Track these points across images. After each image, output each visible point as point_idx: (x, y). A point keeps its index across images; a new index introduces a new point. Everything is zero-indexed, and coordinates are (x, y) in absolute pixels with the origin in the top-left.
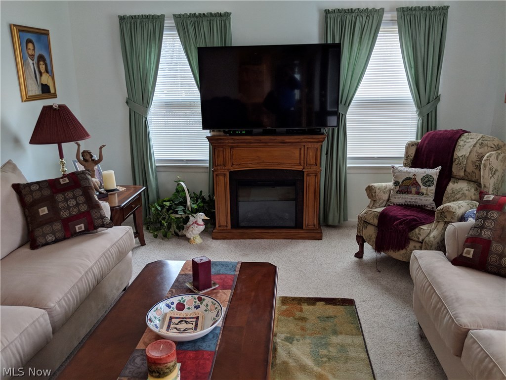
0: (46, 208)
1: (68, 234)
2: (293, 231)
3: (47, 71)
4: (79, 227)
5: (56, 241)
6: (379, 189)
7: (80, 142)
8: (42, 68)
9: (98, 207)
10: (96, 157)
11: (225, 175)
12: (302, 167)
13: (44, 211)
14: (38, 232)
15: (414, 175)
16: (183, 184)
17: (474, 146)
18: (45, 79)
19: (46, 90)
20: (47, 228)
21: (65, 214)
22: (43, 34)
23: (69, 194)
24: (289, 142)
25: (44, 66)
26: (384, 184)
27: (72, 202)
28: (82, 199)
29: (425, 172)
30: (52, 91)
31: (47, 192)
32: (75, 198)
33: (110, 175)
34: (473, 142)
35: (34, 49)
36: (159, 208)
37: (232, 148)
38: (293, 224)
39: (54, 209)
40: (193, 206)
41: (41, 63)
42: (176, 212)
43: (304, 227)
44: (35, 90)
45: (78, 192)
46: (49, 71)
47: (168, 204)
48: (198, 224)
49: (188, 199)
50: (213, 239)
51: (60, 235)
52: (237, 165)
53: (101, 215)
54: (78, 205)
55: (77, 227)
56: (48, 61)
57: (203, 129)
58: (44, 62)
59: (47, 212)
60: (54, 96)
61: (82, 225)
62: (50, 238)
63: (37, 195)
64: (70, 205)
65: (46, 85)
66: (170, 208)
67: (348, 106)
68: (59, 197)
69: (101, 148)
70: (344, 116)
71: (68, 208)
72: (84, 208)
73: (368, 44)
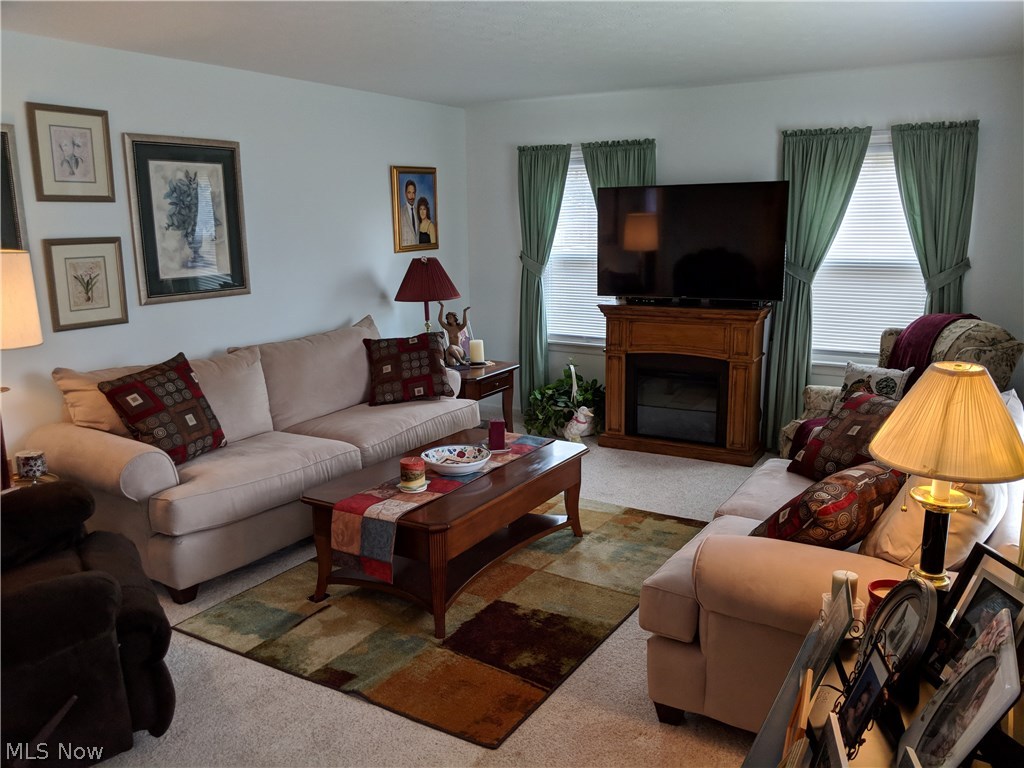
0: (389, 367)
1: (407, 397)
2: (710, 450)
3: (428, 217)
4: (419, 391)
5: (395, 402)
6: (816, 393)
7: (443, 302)
8: (423, 213)
9: (442, 372)
10: (460, 321)
11: (620, 358)
12: (726, 356)
13: (387, 369)
14: (379, 389)
15: (870, 376)
16: (572, 367)
17: (958, 338)
18: (426, 226)
19: (425, 240)
20: (387, 387)
21: (406, 375)
22: (427, 175)
23: (414, 355)
24: (706, 318)
25: (425, 211)
26: (830, 388)
27: (416, 364)
28: (426, 362)
29: (886, 373)
30: (433, 240)
31: (394, 351)
32: (420, 359)
33: (478, 345)
34: (959, 331)
35: (415, 192)
36: (539, 397)
37: (632, 321)
38: (712, 440)
39: (397, 367)
40: (578, 397)
41: (422, 207)
42: (556, 404)
43: (728, 446)
44: (411, 238)
45: (424, 354)
46: (432, 217)
47: (550, 392)
48: (578, 422)
49: (575, 387)
50: (600, 445)
51: (399, 395)
52: (637, 346)
53: (442, 381)
54: (421, 367)
55: (416, 390)
56: (431, 206)
57: (599, 294)
58: (426, 207)
59: (390, 370)
60: (436, 246)
61: (422, 389)
62: (389, 397)
63: (384, 353)
64: (413, 366)
65: (426, 233)
66: (551, 397)
67: (814, 270)
68: (405, 357)
69: (465, 310)
70: (806, 286)
71: (411, 369)
72: (426, 371)
73: (846, 178)
